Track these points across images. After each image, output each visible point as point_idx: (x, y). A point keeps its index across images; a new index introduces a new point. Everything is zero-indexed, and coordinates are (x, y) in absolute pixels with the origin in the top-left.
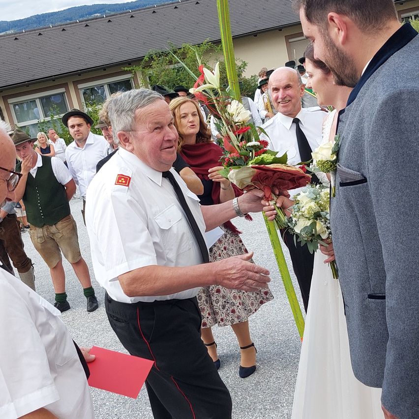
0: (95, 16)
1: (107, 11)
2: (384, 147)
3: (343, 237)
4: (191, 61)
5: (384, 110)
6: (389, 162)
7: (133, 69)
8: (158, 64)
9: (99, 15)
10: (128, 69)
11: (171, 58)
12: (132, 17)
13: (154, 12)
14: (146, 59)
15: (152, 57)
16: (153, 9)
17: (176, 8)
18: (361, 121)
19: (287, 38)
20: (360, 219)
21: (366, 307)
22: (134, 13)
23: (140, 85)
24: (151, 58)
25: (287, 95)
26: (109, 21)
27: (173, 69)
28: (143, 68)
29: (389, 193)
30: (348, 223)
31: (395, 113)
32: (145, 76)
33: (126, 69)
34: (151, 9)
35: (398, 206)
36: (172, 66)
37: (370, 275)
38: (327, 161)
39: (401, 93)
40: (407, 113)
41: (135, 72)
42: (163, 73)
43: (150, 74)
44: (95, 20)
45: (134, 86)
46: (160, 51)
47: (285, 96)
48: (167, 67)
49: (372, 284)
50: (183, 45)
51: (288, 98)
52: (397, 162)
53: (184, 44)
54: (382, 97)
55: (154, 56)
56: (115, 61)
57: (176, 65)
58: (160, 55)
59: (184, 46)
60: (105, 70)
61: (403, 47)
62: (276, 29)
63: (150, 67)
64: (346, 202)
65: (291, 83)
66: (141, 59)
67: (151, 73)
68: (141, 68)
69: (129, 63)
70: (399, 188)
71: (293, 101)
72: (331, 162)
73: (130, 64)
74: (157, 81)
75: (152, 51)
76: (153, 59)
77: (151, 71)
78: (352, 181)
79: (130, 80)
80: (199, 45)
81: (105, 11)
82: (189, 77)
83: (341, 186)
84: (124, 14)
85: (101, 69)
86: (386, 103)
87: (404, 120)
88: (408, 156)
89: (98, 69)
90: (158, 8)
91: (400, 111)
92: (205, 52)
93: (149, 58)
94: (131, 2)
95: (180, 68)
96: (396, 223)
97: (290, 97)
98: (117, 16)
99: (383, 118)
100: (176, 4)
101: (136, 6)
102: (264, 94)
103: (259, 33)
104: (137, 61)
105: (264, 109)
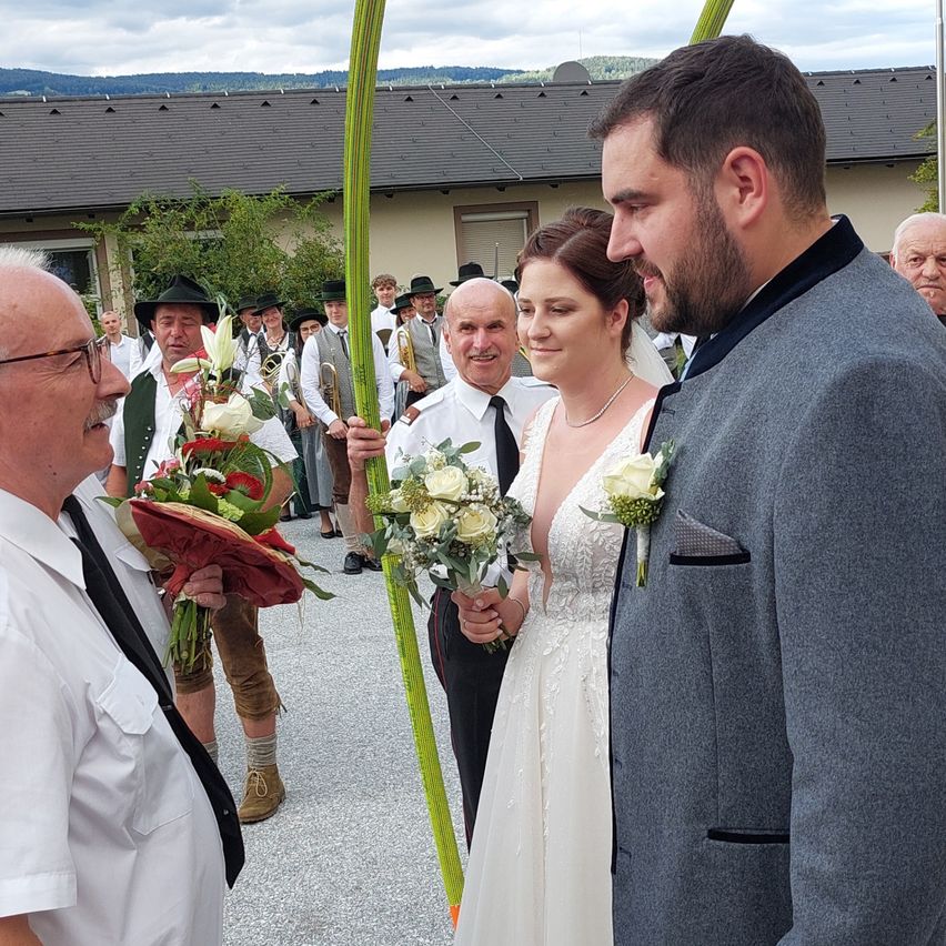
0: (16, 95)
1: (47, 88)
2: (831, 486)
3: (656, 684)
4: (238, 231)
5: (837, 401)
6: (841, 520)
7: (99, 230)
8: (159, 224)
9: (26, 93)
10: (87, 227)
11: (192, 217)
12: (110, 110)
13: (163, 108)
14: (134, 209)
15: (147, 208)
16: (161, 100)
17: (215, 106)
18: (754, 417)
19: (459, 211)
20: (715, 647)
21: (701, 858)
22: (116, 102)
23: (111, 268)
24: (145, 211)
25: (493, 343)
26: (55, 112)
27: (194, 242)
28: (123, 230)
29: (833, 594)
30: (680, 652)
31: (861, 409)
32: (126, 249)
33: (82, 225)
34: (157, 101)
35: (855, 626)
36: (191, 235)
37: (721, 783)
38: (640, 500)
39: (877, 366)
40: (888, 414)
41: (102, 236)
42: (170, 247)
43: (138, 245)
44: (20, 105)
45: (95, 266)
46: (169, 198)
47: (490, 344)
48: (180, 235)
49: (723, 804)
50: (225, 192)
51: (494, 352)
52: (860, 524)
53: (226, 189)
54: (830, 370)
55: (153, 206)
56: (56, 204)
57: (200, 233)
58: (167, 207)
59: (226, 195)
60: (30, 220)
61: (844, 266)
62: (437, 188)
63: (141, 229)
64: (685, 603)
65: (504, 319)
66: (121, 208)
67: (142, 242)
68: (118, 231)
69: (91, 213)
70: (861, 585)
71: (503, 358)
72: (650, 502)
73: (91, 216)
74: (152, 262)
75: (148, 194)
76: (149, 213)
77: (140, 239)
78: (710, 554)
79: (86, 253)
80: (261, 197)
81: (41, 88)
82: (228, 264)
83: (672, 562)
84: (92, 103)
85: (21, 217)
86: (842, 385)
87: (881, 429)
88: (884, 512)
89: (14, 217)
90: (173, 100)
91: (872, 406)
92: (272, 214)
93: (140, 209)
94: (108, 78)
95: (211, 240)
96: (847, 666)
97: (499, 348)
98: (73, 104)
99: (833, 419)
100: (217, 99)
101: (117, 88)
102: (401, 328)
103: (400, 191)
104: (113, 211)
105: (398, 360)
